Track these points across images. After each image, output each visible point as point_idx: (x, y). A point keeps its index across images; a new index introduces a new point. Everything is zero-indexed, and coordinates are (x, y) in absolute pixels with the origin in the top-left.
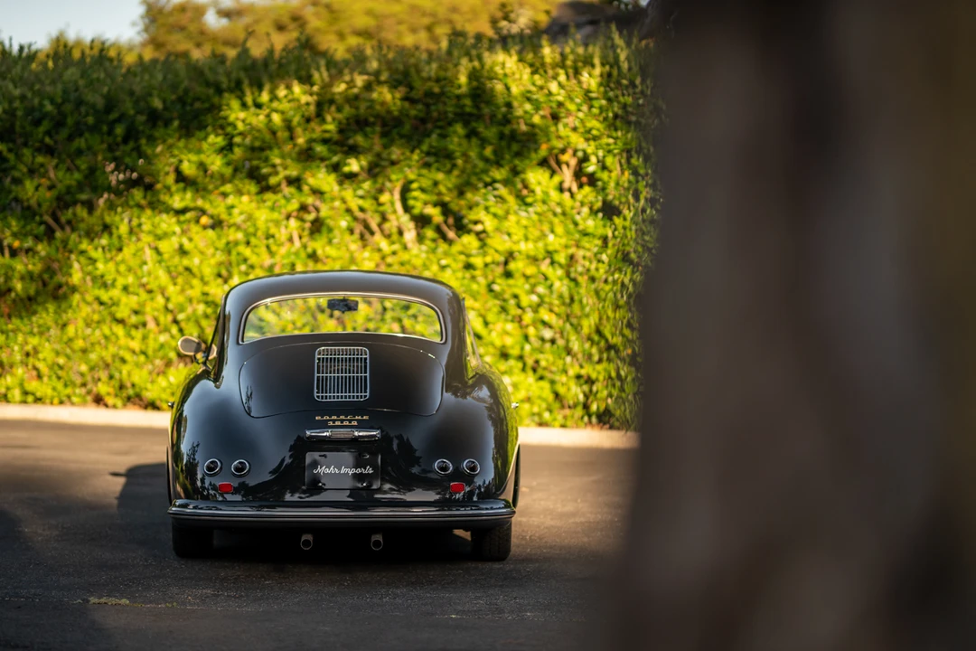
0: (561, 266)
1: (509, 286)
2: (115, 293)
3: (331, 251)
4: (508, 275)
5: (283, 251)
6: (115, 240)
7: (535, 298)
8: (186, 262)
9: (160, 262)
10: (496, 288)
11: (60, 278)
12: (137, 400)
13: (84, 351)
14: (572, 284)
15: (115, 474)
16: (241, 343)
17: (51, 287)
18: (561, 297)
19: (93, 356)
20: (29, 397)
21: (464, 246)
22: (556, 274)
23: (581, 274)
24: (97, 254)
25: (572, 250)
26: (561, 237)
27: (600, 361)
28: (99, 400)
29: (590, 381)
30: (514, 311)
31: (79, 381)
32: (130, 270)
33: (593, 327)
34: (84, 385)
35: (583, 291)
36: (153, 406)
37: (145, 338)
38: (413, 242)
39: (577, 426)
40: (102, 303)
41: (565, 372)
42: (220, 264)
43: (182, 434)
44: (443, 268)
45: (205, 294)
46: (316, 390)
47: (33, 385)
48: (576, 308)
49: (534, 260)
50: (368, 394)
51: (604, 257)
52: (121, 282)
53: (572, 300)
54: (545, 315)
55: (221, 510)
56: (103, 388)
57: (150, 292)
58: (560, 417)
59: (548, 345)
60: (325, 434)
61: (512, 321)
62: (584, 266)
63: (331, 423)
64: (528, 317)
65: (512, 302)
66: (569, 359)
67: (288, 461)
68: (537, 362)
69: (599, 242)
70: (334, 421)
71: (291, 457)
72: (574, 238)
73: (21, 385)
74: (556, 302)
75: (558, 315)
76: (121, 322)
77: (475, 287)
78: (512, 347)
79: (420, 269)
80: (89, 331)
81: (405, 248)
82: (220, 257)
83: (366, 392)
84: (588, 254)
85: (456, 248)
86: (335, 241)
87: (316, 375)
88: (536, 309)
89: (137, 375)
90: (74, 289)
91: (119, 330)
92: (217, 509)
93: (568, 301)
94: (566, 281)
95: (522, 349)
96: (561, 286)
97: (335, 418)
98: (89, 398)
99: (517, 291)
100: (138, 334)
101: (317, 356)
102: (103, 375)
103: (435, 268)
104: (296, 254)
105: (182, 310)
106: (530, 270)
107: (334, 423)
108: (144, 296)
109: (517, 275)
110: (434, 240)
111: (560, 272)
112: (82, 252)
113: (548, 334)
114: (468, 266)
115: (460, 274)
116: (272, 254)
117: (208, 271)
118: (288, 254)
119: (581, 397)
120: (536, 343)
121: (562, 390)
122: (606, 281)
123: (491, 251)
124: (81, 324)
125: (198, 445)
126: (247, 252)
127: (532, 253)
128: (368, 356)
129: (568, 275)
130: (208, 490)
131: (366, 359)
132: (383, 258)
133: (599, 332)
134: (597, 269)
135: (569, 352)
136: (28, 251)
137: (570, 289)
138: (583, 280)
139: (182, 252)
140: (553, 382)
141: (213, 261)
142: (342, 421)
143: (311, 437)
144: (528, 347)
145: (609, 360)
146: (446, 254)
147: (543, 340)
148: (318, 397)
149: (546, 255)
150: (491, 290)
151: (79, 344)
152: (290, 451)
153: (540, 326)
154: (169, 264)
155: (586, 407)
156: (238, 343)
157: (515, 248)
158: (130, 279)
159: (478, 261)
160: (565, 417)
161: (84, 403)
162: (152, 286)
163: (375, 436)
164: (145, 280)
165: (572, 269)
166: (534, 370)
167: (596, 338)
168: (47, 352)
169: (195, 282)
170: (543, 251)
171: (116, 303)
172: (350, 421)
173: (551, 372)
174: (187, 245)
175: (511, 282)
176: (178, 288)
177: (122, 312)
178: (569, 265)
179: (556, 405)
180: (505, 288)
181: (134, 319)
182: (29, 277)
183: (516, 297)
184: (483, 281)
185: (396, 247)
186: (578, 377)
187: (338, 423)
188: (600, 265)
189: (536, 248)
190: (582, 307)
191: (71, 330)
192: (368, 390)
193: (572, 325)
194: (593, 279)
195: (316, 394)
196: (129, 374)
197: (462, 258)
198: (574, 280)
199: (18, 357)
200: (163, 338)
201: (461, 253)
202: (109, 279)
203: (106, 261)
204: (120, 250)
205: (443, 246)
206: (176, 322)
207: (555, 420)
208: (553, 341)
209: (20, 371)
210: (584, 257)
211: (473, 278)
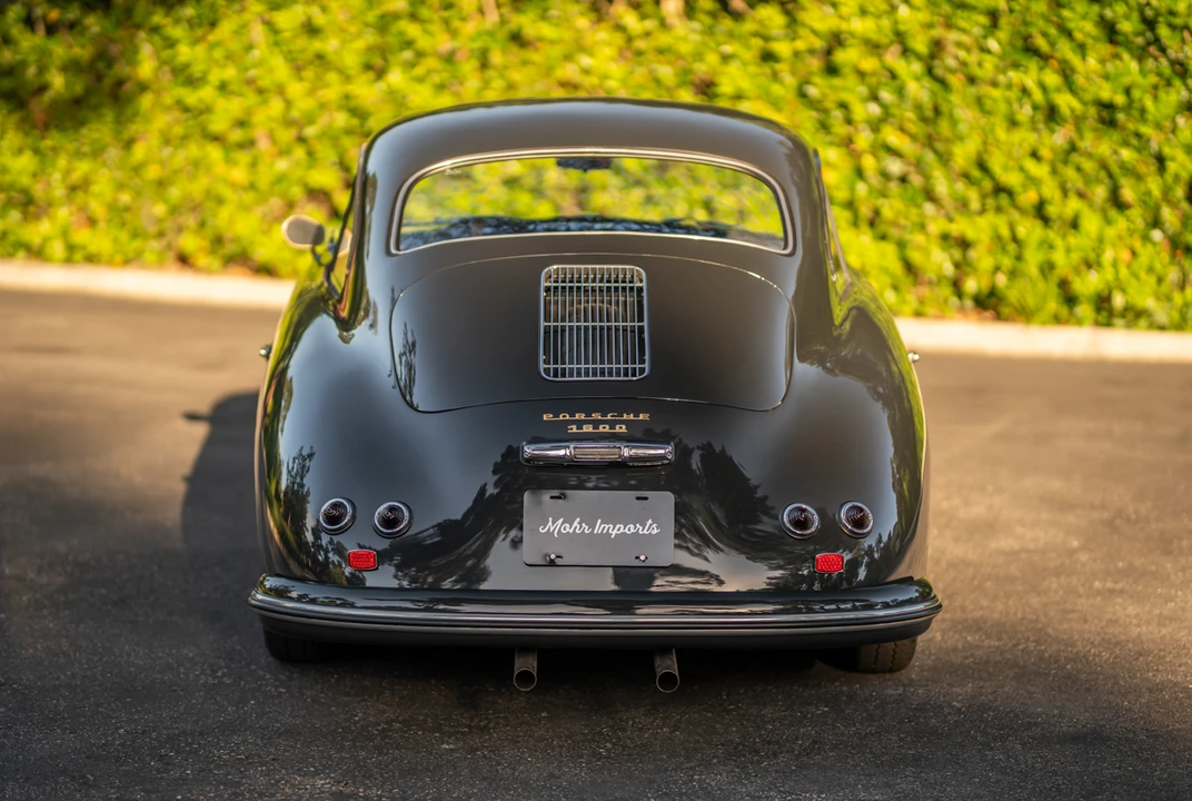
0: (919, 57)
1: (834, 88)
2: (206, 93)
3: (546, 30)
4: (832, 70)
5: (469, 28)
6: (206, 11)
7: (874, 109)
8: (317, 45)
9: (277, 44)
10: (813, 91)
11: (121, 70)
12: (241, 260)
13: (161, 184)
14: (936, 87)
15: (192, 417)
16: (393, 251)
17: (108, 82)
18: (918, 108)
19: (175, 193)
20: (75, 255)
21: (761, 22)
22: (909, 70)
23: (952, 71)
24: (177, 32)
25: (938, 32)
26: (918, 9)
27: (983, 211)
28: (184, 260)
29: (964, 244)
30: (840, 129)
31: (153, 229)
32: (229, 57)
33: (973, 155)
34: (161, 235)
35: (955, 98)
36: (266, 271)
37: (254, 164)
38: (679, 16)
39: (940, 317)
40: (186, 109)
41: (922, 227)
42: (370, 49)
43: (282, 413)
44: (726, 58)
45: (347, 97)
46: (542, 357)
47: (82, 236)
48: (944, 127)
49: (874, 47)
50: (646, 366)
51: (992, 44)
52: (216, 76)
53: (937, 111)
54: (892, 137)
55: (352, 606)
56: (189, 242)
57: (261, 91)
58: (911, 301)
59: (894, 187)
60: (562, 452)
61: (839, 145)
62: (957, 58)
63: (574, 429)
64: (863, 139)
65: (838, 114)
66: (929, 208)
67: (491, 490)
68: (877, 212)
69: (984, 20)
70: (580, 424)
71: (496, 485)
72: (943, 12)
73: (65, 234)
74: (910, 115)
75: (913, 137)
76: (217, 139)
77: (777, 89)
78: (838, 188)
79: (690, 59)
80: (167, 151)
81: (664, 25)
82: (370, 38)
83: (642, 361)
84: (965, 38)
85: (748, 26)
86: (553, 12)
87: (543, 324)
88: (875, 126)
89: (242, 224)
90: (143, 87)
91: (215, 153)
92: (345, 604)
93: (929, 113)
94: (927, 82)
95: (852, 189)
96: (918, 90)
97: (583, 417)
98: (171, 255)
99: (846, 97)
100: (243, 157)
101: (544, 284)
102: (190, 221)
103: (712, 59)
104: (490, 34)
105: (310, 120)
106: (869, 64)
107: (580, 428)
108: (251, 99)
109: (846, 70)
110: (713, 15)
111: (917, 67)
112: (155, 30)
113: (895, 167)
114: (768, 57)
115: (752, 69)
116: (453, 33)
117: (351, 60)
118: (480, 34)
119: (949, 269)
120: (875, 180)
121: (916, 257)
122: (994, 84)
123: (802, 31)
124: (154, 140)
125: (311, 456)
126: (412, 30)
127: (874, 36)
128: (644, 284)
129: (930, 71)
130: (326, 552)
131: (640, 290)
132: (630, 39)
133: (982, 166)
134: (980, 65)
135: (930, 196)
136: (72, 26)
137: (934, 94)
138: (955, 81)
139: (311, 30)
140: (901, 245)
141: (360, 44)
142: (596, 424)
143: (534, 458)
144: (861, 189)
145: (999, 210)
146: (731, 36)
147: (885, 175)
148: (547, 371)
149: (893, 38)
150: (802, 95)
151: (153, 172)
152: (494, 472)
153: (882, 154)
154: (292, 47)
155: (957, 286)
156: (388, 253)
157: (844, 26)
158: (230, 73)
159: (782, 48)
160: (921, 301)
161: (160, 265)
162: (263, 83)
163: (662, 457)
164: (252, 73)
165: (936, 63)
166: (872, 224)
167: (976, 173)
168: (103, 185)
169: (332, 77)
170: (890, 34)
171: (207, 110)
172: (612, 424)
173: (902, 227)
174: (320, 19)
175: (836, 81)
176: (306, 85)
177: (218, 124)
178: (933, 56)
179: (905, 281)
180: (827, 91)
181: (236, 135)
182: (72, 67)
183: (843, 106)
184: (790, 81)
185: (650, 24)
186: (945, 238)
187: (588, 429)
188: (987, 58)
189: (880, 29)
190: (954, 122)
191: (139, 152)
192: (647, 357)
193: (936, 152)
194: (972, 80)
195: (542, 366)
196: (231, 221)
197: (757, 43)
198: (943, 83)
199: (59, 191)
200: (282, 165)
201: (756, 34)
202: (197, 70)
203: (195, 42)
204: (213, 24)
205: (727, 23)
206: (301, 140)
207: (904, 302)
208: (903, 180)
209: (63, 214)
210: (959, 45)
211: (775, 76)
